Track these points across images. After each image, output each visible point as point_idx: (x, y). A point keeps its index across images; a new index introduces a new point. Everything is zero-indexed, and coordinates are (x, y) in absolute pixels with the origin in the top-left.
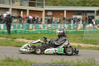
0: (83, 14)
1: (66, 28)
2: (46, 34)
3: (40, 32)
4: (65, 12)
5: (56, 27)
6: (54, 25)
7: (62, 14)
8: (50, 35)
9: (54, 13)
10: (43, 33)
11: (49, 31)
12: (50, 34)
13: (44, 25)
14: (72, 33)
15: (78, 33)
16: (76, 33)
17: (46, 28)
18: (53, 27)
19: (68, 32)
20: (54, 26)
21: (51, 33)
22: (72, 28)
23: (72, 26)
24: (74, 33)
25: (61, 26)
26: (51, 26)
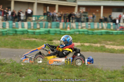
2: (85, 34)
3: (78, 33)
4: (102, 8)
5: (92, 26)
6: (89, 24)
7: (97, 11)
9: (89, 9)
10: (82, 34)
11: (89, 31)
12: (91, 35)
13: (77, 24)
16: (122, 34)
23: (111, 26)
24: (120, 34)
25: (98, 25)
26: (86, 25)
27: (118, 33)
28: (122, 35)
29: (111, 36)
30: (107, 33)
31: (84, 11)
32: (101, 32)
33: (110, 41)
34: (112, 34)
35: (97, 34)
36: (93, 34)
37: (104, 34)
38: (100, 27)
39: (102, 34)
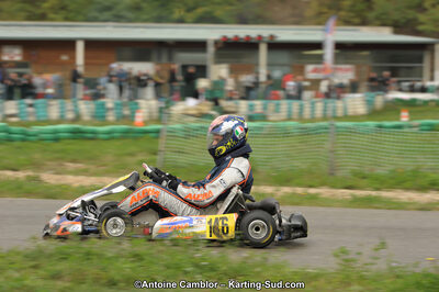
0: (159, 58)
1: (86, 118)
4: (80, 47)
5: (42, 113)
6: (31, 106)
7: (65, 58)
8: (19, 148)
9: (34, 53)
11: (14, 129)
12: (18, 143)
14: (113, 138)
15: (136, 138)
16: (126, 138)
18: (29, 114)
19: (93, 132)
20: (30, 109)
21: (23, 140)
22: (111, 117)
23: (109, 109)
24: (121, 138)
25: (62, 108)
26: (20, 109)
27: (116, 135)
28: (126, 141)
29: (88, 145)
30: (77, 135)
31: (18, 58)
32: (56, 132)
33: (74, 161)
34: (93, 137)
35: (41, 140)
37: (69, 138)
38: (70, 116)
39: (57, 140)
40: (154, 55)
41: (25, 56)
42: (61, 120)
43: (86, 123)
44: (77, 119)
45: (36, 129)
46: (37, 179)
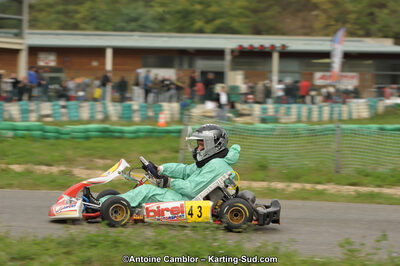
0: (181, 65)
1: (114, 118)
2: (34, 139)
3: (10, 134)
4: (109, 54)
5: (73, 114)
6: (64, 107)
7: (95, 64)
8: (53, 145)
9: (67, 59)
10: (23, 137)
11: (48, 127)
12: (52, 141)
13: (25, 107)
14: (138, 137)
15: (158, 137)
16: (150, 137)
17: (33, 116)
18: (63, 115)
19: (121, 132)
20: (63, 110)
21: (57, 138)
22: (137, 118)
23: (134, 111)
24: (145, 137)
25: (92, 109)
26: (53, 110)
27: (141, 134)
28: (151, 140)
29: (115, 143)
30: (106, 134)
31: (53, 64)
32: (87, 131)
33: (102, 158)
34: (121, 136)
35: (73, 138)
36: (59, 135)
37: (96, 137)
38: (100, 116)
39: (87, 138)
40: (176, 62)
41: (58, 62)
42: (91, 120)
43: (113, 123)
44: (106, 119)
45: (69, 128)
46: (69, 174)
